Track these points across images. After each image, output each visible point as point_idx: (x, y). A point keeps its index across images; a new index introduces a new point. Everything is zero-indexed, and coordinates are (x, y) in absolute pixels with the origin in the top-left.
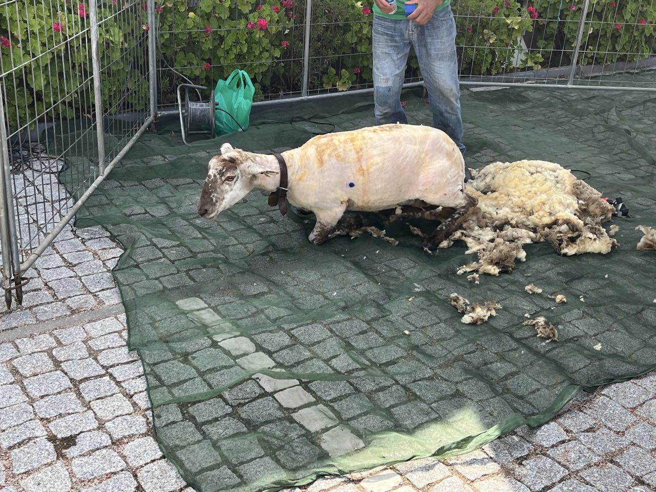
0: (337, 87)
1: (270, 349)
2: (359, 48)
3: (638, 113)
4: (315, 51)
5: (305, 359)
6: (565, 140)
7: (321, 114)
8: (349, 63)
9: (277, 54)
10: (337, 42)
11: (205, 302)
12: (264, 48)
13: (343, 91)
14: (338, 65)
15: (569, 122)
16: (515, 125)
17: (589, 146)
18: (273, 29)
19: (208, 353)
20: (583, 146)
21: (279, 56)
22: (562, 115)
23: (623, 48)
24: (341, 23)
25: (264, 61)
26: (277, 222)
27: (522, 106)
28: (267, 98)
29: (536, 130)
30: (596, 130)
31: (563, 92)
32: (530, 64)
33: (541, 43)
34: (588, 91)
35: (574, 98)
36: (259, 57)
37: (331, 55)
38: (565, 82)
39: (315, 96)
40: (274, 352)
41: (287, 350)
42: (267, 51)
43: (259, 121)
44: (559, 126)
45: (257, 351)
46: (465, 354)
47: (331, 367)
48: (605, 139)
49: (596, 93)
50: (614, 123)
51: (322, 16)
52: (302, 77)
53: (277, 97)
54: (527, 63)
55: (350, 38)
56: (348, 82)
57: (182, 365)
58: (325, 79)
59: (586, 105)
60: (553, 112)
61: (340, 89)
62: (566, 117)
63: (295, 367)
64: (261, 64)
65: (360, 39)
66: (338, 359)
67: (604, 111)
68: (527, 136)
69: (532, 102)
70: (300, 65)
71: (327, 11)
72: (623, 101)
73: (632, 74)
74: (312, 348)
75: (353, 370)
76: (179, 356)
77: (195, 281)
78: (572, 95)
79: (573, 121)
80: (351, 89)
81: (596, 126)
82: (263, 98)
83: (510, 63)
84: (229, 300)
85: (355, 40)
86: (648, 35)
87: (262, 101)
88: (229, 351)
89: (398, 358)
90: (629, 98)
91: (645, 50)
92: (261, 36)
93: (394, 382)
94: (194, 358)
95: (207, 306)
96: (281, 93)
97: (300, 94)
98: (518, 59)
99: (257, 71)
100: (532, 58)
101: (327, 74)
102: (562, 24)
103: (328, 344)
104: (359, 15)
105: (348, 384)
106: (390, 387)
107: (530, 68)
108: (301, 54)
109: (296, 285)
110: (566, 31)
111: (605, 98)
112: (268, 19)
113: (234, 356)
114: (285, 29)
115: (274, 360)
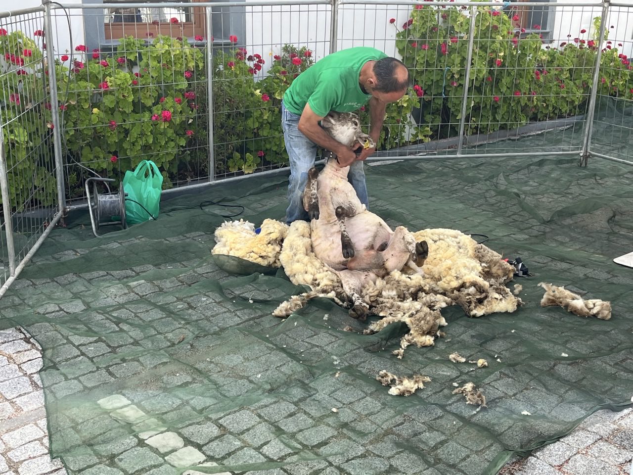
0: (243, 170)
1: (199, 442)
2: (261, 133)
3: (523, 177)
4: (219, 138)
5: (236, 450)
6: (461, 206)
7: (230, 197)
8: (252, 147)
9: (183, 142)
10: (239, 128)
11: (128, 398)
12: (169, 138)
13: (249, 174)
14: (242, 150)
15: (462, 189)
16: (413, 196)
17: (483, 210)
18: (177, 120)
19: (136, 453)
20: (478, 211)
21: (184, 145)
22: (455, 183)
23: (503, 118)
24: (242, 111)
25: (170, 150)
26: (195, 308)
27: (417, 177)
28: (175, 185)
29: (433, 199)
30: (487, 195)
31: (453, 161)
32: (420, 137)
33: (428, 118)
34: (476, 159)
35: (464, 167)
36: (166, 146)
37: (235, 141)
38: (454, 152)
39: (223, 181)
40: (203, 445)
41: (217, 441)
42: (172, 140)
43: (170, 208)
44: (453, 194)
45: (185, 446)
46: (394, 427)
47: (263, 455)
48: (496, 203)
49: (484, 161)
50: (503, 188)
51: (223, 105)
52: (208, 162)
53: (185, 184)
54: (418, 136)
55: (252, 124)
56: (253, 165)
57: (109, 468)
58: (230, 163)
59: (476, 172)
60: (446, 181)
61: (246, 172)
62: (459, 184)
63: (227, 458)
64: (167, 154)
65: (262, 124)
66: (269, 445)
67: (492, 177)
68: (426, 205)
69: (426, 173)
70: (206, 151)
71: (228, 100)
72: (508, 165)
73: (514, 140)
74: (242, 437)
75: (286, 456)
76: (105, 459)
77: (116, 377)
78: (462, 163)
79: (466, 188)
80: (256, 171)
81: (487, 191)
82: (171, 186)
83: (402, 138)
84: (151, 393)
85: (257, 125)
86: (523, 105)
87: (170, 188)
88: (157, 449)
89: (329, 438)
90: (513, 163)
91: (522, 118)
92: (166, 127)
93: (327, 464)
94: (121, 460)
95: (130, 402)
96: (189, 179)
97: (207, 180)
98: (408, 133)
99: (163, 160)
100: (422, 132)
101: (232, 158)
102: (446, 100)
103: (257, 431)
104: (259, 102)
105: (281, 471)
106: (324, 470)
107: (421, 141)
108: (206, 142)
109: (219, 372)
110: (450, 105)
111: (492, 164)
112: (172, 110)
113: (162, 454)
114: (188, 119)
115: (204, 453)
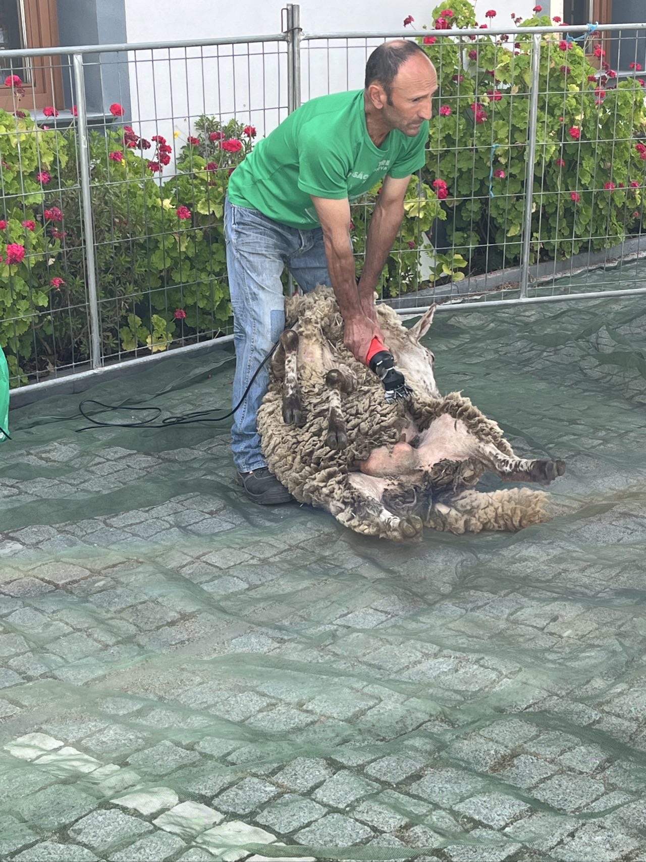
0: (148, 346)
1: (203, 792)
2: (176, 277)
3: (639, 330)
4: (106, 290)
5: (270, 799)
6: (542, 385)
7: (137, 398)
8: (161, 303)
9: (43, 302)
10: (138, 270)
11: (56, 738)
12: (18, 294)
13: (159, 351)
14: (143, 310)
15: (539, 355)
16: (458, 373)
17: (585, 391)
18: (32, 259)
19: (100, 818)
20: (576, 392)
21: (46, 305)
22: (525, 347)
23: (586, 230)
24: (142, 238)
25: (21, 316)
26: (127, 585)
27: (455, 342)
28: (32, 379)
29: (492, 377)
30: (584, 364)
31: (512, 311)
32: (446, 272)
33: (456, 237)
34: (551, 305)
35: (533, 319)
36: (14, 310)
37: (133, 294)
38: (517, 294)
39: (116, 366)
40: (213, 798)
41: (234, 788)
42: (24, 298)
43: (30, 421)
44: (525, 366)
45: (181, 801)
46: (525, 743)
47: (317, 802)
48: (603, 378)
49: (565, 307)
50: (609, 350)
51: (110, 230)
52: (88, 335)
53: (43, 378)
54: (442, 271)
55: (159, 262)
56: (167, 336)
57: (62, 846)
58: (123, 334)
59: (558, 327)
60: (507, 345)
61: (155, 350)
62: (531, 349)
63: (258, 813)
64: (16, 322)
65: (176, 262)
66: (323, 787)
67: (589, 332)
68: (482, 388)
69: (468, 333)
70: (83, 316)
71: (117, 220)
72: (609, 313)
73: (608, 269)
74: (274, 779)
75: (357, 800)
76: (50, 834)
77: (22, 706)
78: (527, 314)
79: (545, 354)
80: (173, 346)
81: (583, 357)
82: (25, 381)
83: (417, 275)
84: (95, 726)
85: (169, 263)
87: (25, 385)
88: (135, 810)
89: (422, 769)
90: (616, 307)
91: (619, 229)
92: (12, 275)
93: (431, 806)
94: (78, 832)
95: (62, 744)
96: (50, 368)
97: (88, 366)
98: (425, 269)
99: (11, 334)
100: (449, 264)
101: (127, 325)
102: (485, 202)
103: (298, 768)
104: (170, 221)
105: (357, 823)
106: (427, 816)
107: (447, 280)
108: (82, 298)
109: (201, 684)
110: (492, 212)
111: (580, 312)
112: (21, 242)
113: (147, 816)
114: (46, 257)
115: (217, 809)
